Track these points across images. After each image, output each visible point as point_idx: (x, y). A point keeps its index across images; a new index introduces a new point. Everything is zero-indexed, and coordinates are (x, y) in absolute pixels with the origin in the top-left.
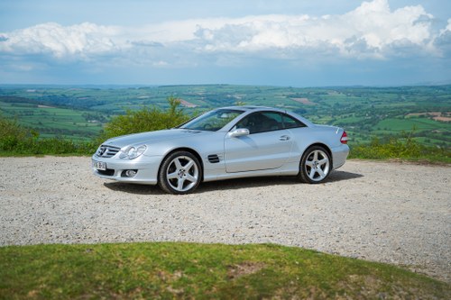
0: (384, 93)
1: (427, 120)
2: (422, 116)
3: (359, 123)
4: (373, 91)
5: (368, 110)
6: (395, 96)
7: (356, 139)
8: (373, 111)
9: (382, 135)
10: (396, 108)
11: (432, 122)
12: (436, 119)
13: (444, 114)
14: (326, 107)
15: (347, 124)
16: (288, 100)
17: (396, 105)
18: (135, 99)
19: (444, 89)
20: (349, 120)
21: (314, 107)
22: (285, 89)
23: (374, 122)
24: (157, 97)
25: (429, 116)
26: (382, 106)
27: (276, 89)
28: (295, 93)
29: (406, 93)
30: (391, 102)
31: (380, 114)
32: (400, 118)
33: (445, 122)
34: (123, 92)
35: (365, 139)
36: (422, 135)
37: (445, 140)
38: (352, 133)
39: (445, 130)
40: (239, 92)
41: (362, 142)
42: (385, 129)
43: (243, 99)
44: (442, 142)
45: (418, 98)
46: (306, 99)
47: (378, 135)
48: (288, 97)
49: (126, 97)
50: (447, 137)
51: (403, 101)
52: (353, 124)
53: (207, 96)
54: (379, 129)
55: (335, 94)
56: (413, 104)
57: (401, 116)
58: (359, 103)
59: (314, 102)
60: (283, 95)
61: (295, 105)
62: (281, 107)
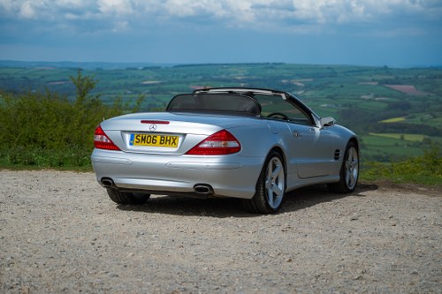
16: (380, 88)
18: (138, 85)
21: (425, 100)
22: (377, 70)
24: (171, 83)
27: (361, 71)
28: (392, 77)
34: (118, 74)
40: (301, 76)
43: (307, 87)
46: (412, 87)
48: (382, 83)
49: (123, 82)
53: (249, 80)
59: (425, 90)
60: (374, 80)
61: (392, 96)
62: (370, 100)
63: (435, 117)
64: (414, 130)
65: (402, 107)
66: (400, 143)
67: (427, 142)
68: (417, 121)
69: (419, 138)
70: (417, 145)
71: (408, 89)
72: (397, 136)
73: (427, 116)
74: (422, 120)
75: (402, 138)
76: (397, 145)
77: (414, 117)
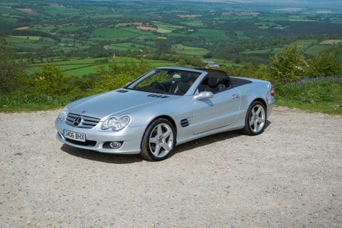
0: (97, 6)
1: (131, 29)
2: (128, 26)
3: (78, 32)
4: (88, 4)
5: (85, 20)
6: (107, 9)
7: (77, 45)
8: (89, 21)
9: (98, 41)
10: (107, 19)
11: (136, 31)
12: (139, 28)
13: (144, 24)
14: (49, 17)
15: (68, 33)
16: (13, 10)
17: (107, 16)
19: (144, 4)
20: (70, 29)
21: (38, 17)
23: (90, 30)
25: (133, 26)
26: (97, 16)
28: (19, 4)
29: (115, 6)
30: (103, 13)
31: (96, 23)
32: (111, 27)
33: (145, 31)
35: (84, 45)
36: (129, 41)
37: (145, 45)
38: (73, 40)
39: (146, 37)
41: (81, 47)
42: (100, 36)
44: (143, 46)
45: (125, 11)
46: (30, 10)
47: (94, 42)
48: (13, 7)
50: (147, 42)
51: (112, 13)
52: (73, 32)
54: (95, 37)
55: (56, 5)
56: (121, 16)
57: (112, 25)
58: (77, 14)
59: (38, 12)
60: (8, 6)
61: (20, 15)
62: (8, 17)
63: (44, 27)
64: (34, 34)
65: (26, 21)
66: (27, 41)
67: (42, 40)
68: (35, 29)
69: (37, 38)
70: (36, 42)
71: (29, 10)
72: (25, 37)
73: (40, 26)
74: (37, 28)
75: (28, 39)
76: (25, 42)
77: (33, 27)
